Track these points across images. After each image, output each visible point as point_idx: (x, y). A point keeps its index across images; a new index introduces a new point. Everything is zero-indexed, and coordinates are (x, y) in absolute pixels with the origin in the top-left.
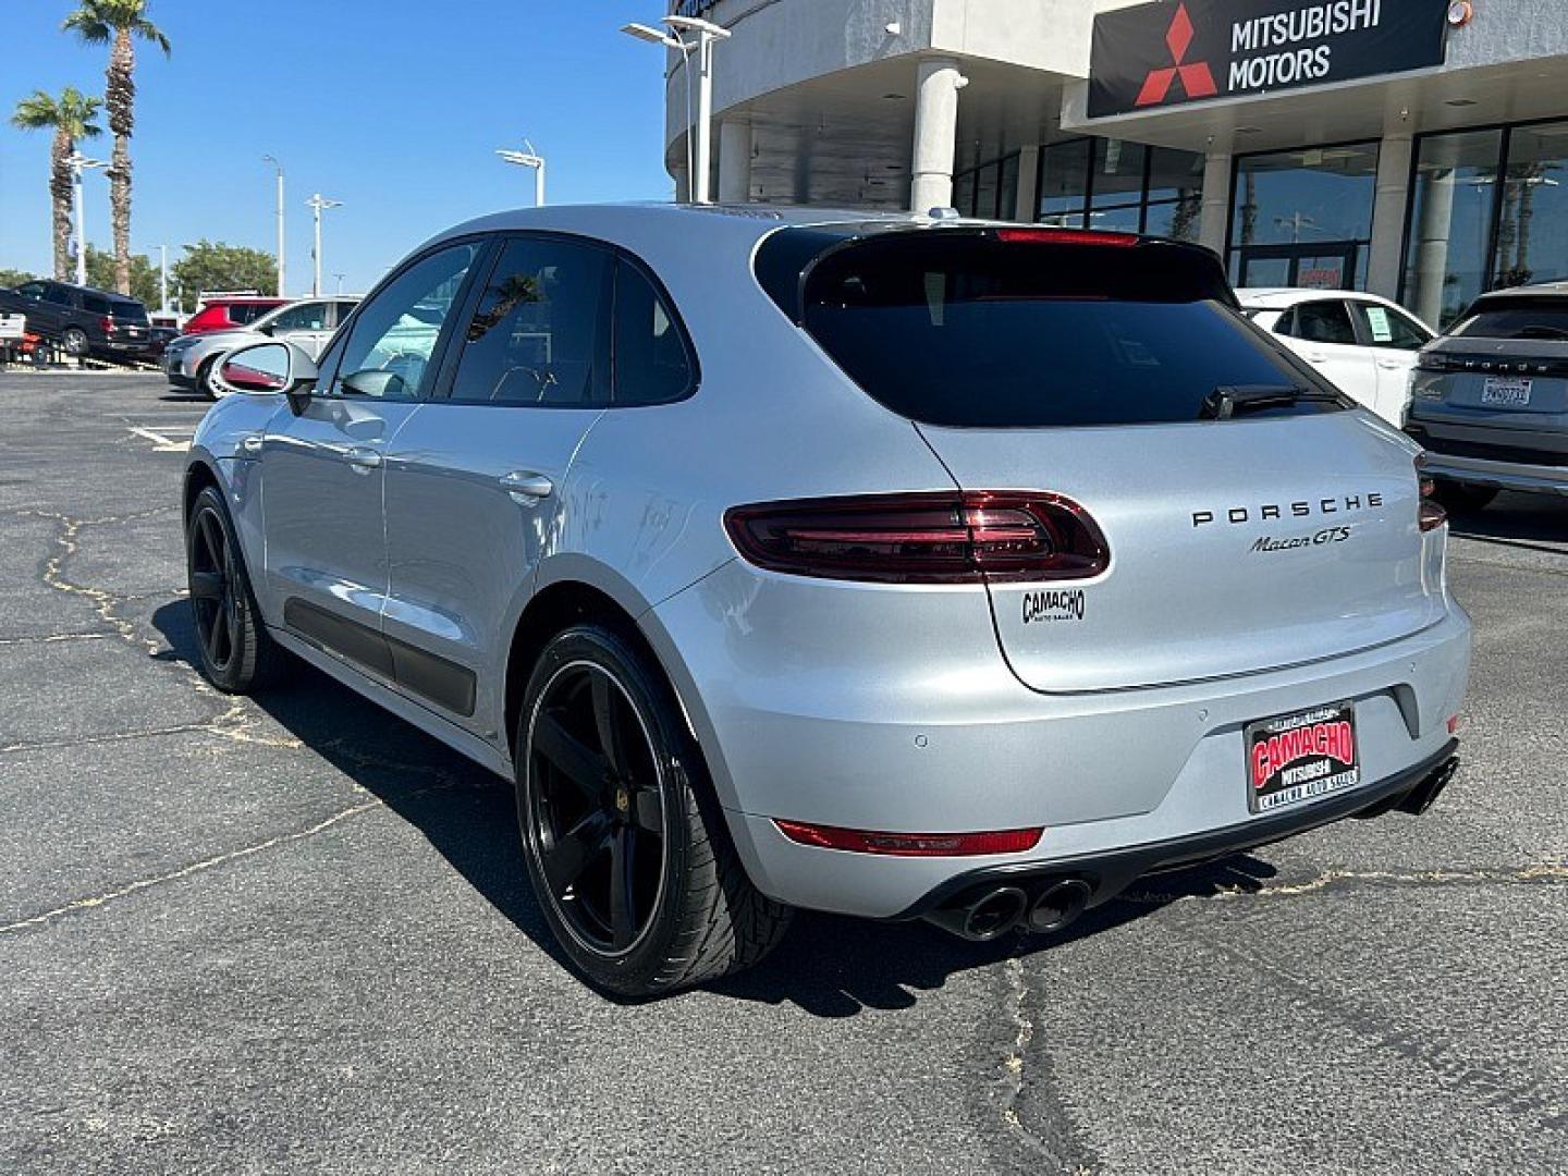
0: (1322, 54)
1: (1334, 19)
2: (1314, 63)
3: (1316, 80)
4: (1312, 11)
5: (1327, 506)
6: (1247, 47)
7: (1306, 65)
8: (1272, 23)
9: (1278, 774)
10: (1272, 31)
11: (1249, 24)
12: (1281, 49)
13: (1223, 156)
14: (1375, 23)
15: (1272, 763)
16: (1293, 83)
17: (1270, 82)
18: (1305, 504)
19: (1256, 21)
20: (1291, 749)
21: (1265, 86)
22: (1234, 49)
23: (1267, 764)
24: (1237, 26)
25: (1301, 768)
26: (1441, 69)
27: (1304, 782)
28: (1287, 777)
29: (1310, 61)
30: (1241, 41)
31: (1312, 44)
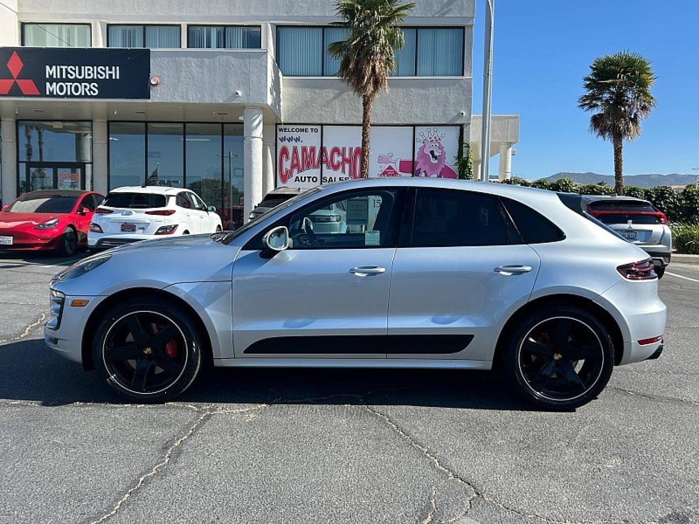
0: (94, 86)
1: (98, 73)
2: (90, 90)
3: (92, 97)
4: (87, 67)
6: (55, 77)
7: (87, 90)
8: (66, 69)
10: (67, 72)
11: (54, 67)
12: (73, 81)
13: (11, 120)
14: (118, 78)
16: (80, 96)
17: (69, 93)
19: (58, 67)
21: (66, 96)
22: (47, 77)
24: (47, 67)
26: (149, 101)
29: (88, 88)
30: (51, 74)
31: (90, 81)
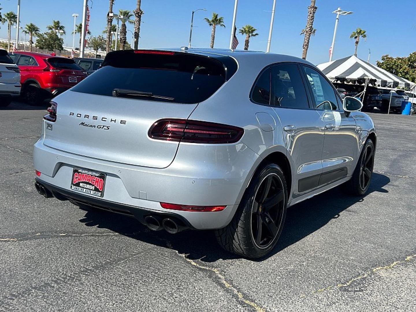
5: (103, 119)
9: (79, 183)
15: (78, 179)
18: (97, 117)
20: (84, 178)
23: (77, 179)
25: (86, 185)
27: (85, 188)
28: (81, 184)
